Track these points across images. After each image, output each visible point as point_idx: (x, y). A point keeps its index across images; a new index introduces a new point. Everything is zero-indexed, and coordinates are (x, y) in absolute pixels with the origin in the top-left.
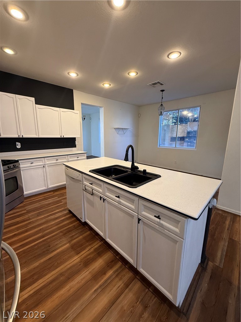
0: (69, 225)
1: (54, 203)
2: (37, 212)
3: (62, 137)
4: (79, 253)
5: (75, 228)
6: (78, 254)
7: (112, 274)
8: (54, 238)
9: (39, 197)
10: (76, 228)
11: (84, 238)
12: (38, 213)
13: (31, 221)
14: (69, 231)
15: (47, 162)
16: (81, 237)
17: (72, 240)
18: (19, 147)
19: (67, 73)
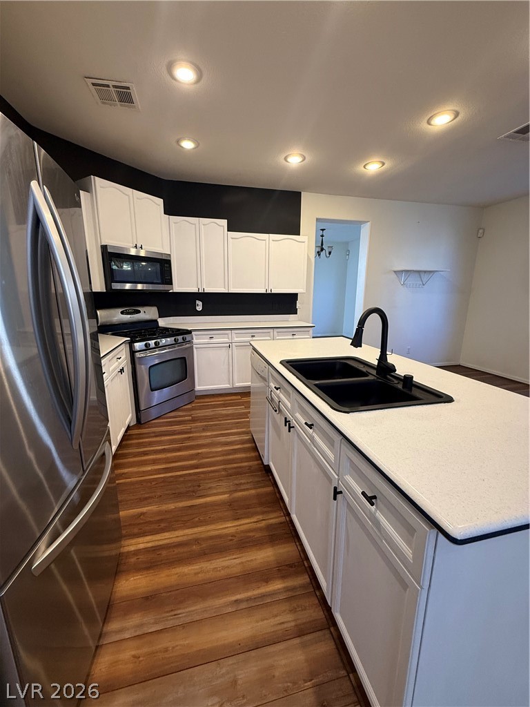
0: (242, 462)
1: (233, 416)
2: (205, 424)
3: (269, 292)
4: (238, 519)
5: (250, 470)
6: (235, 519)
7: (279, 589)
8: (210, 475)
9: (217, 399)
10: (251, 472)
11: (258, 496)
12: (206, 426)
13: (191, 435)
14: (239, 473)
15: (236, 339)
16: (253, 492)
17: (236, 491)
18: (199, 308)
19: (281, 160)
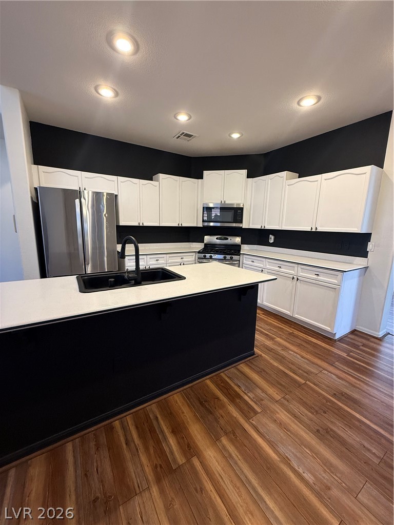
18: (271, 241)
19: (295, 105)
